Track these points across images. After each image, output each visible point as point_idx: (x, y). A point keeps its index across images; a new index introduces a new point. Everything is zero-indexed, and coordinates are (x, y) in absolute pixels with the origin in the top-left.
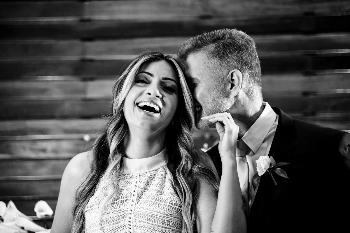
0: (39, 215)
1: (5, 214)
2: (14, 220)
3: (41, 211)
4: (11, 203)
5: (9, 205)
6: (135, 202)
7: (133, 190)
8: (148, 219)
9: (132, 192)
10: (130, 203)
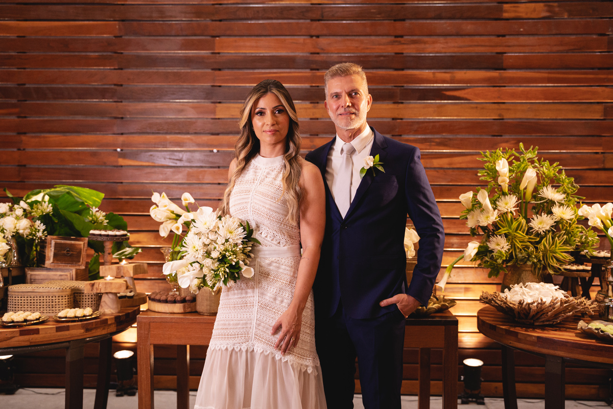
0: (184, 203)
1: (160, 201)
2: (166, 206)
3: (186, 200)
4: (164, 194)
5: (162, 195)
6: (258, 184)
7: (259, 177)
8: (263, 195)
9: (258, 178)
10: (255, 184)
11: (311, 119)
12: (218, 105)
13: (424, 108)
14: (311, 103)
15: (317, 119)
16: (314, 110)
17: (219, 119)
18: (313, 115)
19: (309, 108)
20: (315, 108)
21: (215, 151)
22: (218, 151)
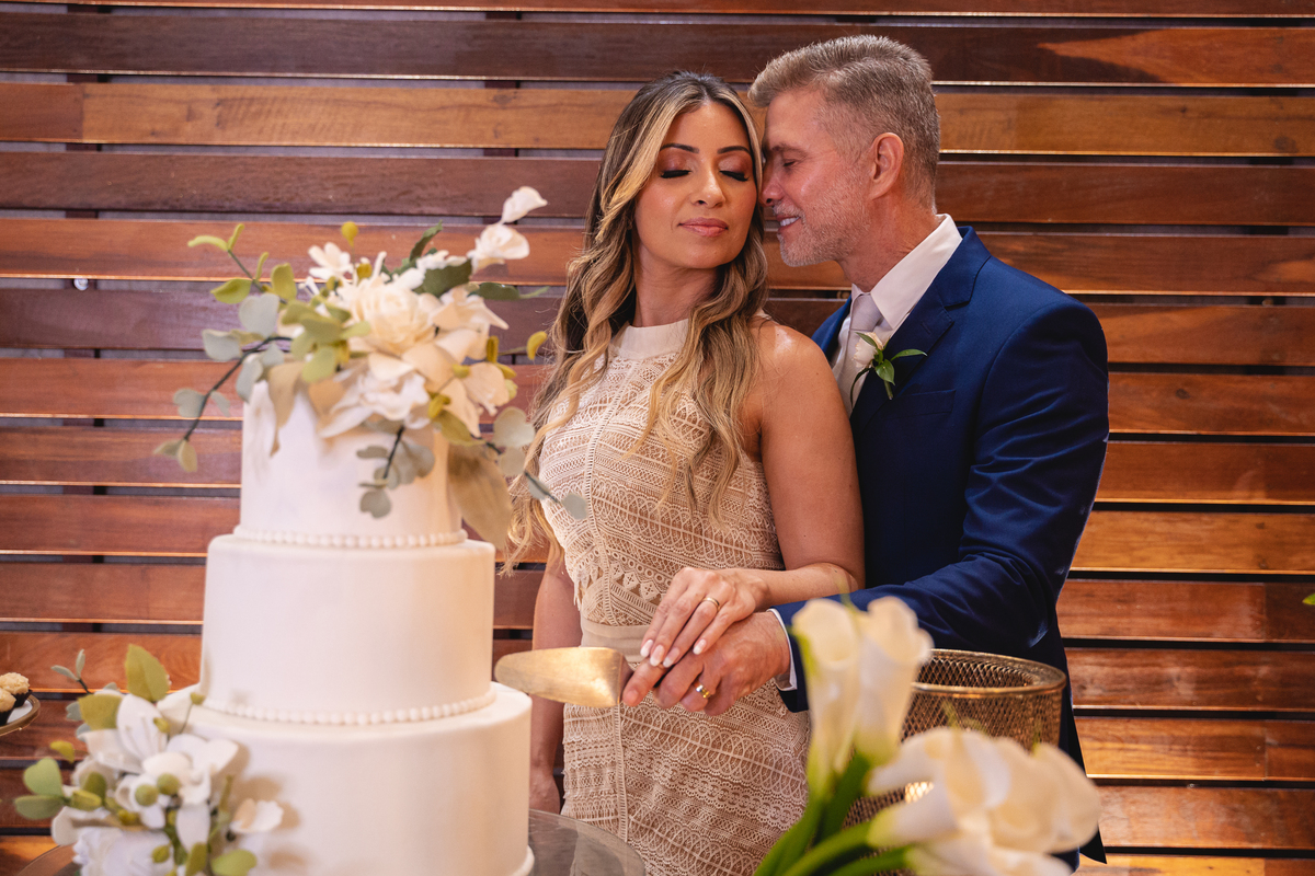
11: (488, 151)
12: (93, 88)
13: (962, 111)
14: (489, 84)
15: (516, 152)
16: (501, 116)
17: (99, 147)
18: (496, 134)
19: (480, 107)
20: (502, 103)
21: (81, 282)
22: (93, 284)
